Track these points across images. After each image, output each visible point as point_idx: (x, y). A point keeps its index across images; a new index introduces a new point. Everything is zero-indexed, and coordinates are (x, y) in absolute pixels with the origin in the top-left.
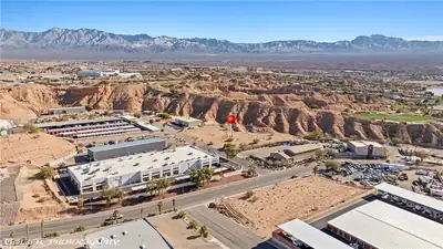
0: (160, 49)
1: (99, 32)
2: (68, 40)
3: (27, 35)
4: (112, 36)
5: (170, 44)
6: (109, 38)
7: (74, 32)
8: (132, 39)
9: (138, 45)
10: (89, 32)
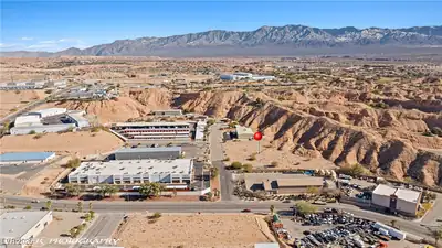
0: (367, 42)
1: (304, 27)
2: (274, 37)
3: (241, 34)
4: (316, 30)
5: (379, 36)
6: (313, 33)
7: (280, 29)
8: (336, 32)
9: (343, 39)
10: (294, 27)
